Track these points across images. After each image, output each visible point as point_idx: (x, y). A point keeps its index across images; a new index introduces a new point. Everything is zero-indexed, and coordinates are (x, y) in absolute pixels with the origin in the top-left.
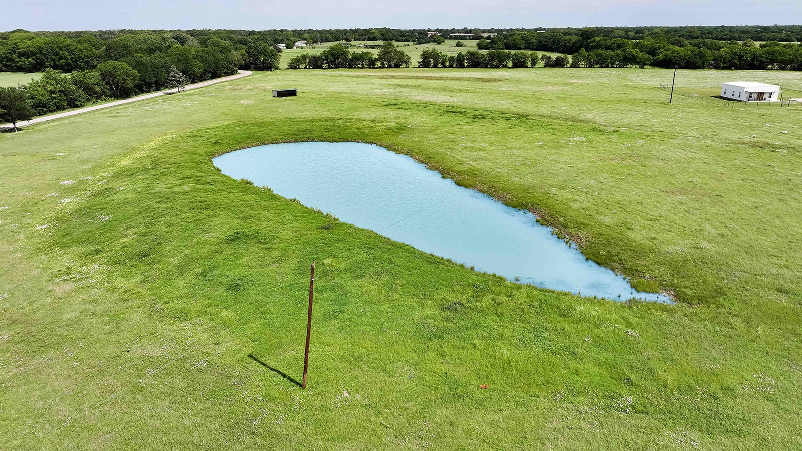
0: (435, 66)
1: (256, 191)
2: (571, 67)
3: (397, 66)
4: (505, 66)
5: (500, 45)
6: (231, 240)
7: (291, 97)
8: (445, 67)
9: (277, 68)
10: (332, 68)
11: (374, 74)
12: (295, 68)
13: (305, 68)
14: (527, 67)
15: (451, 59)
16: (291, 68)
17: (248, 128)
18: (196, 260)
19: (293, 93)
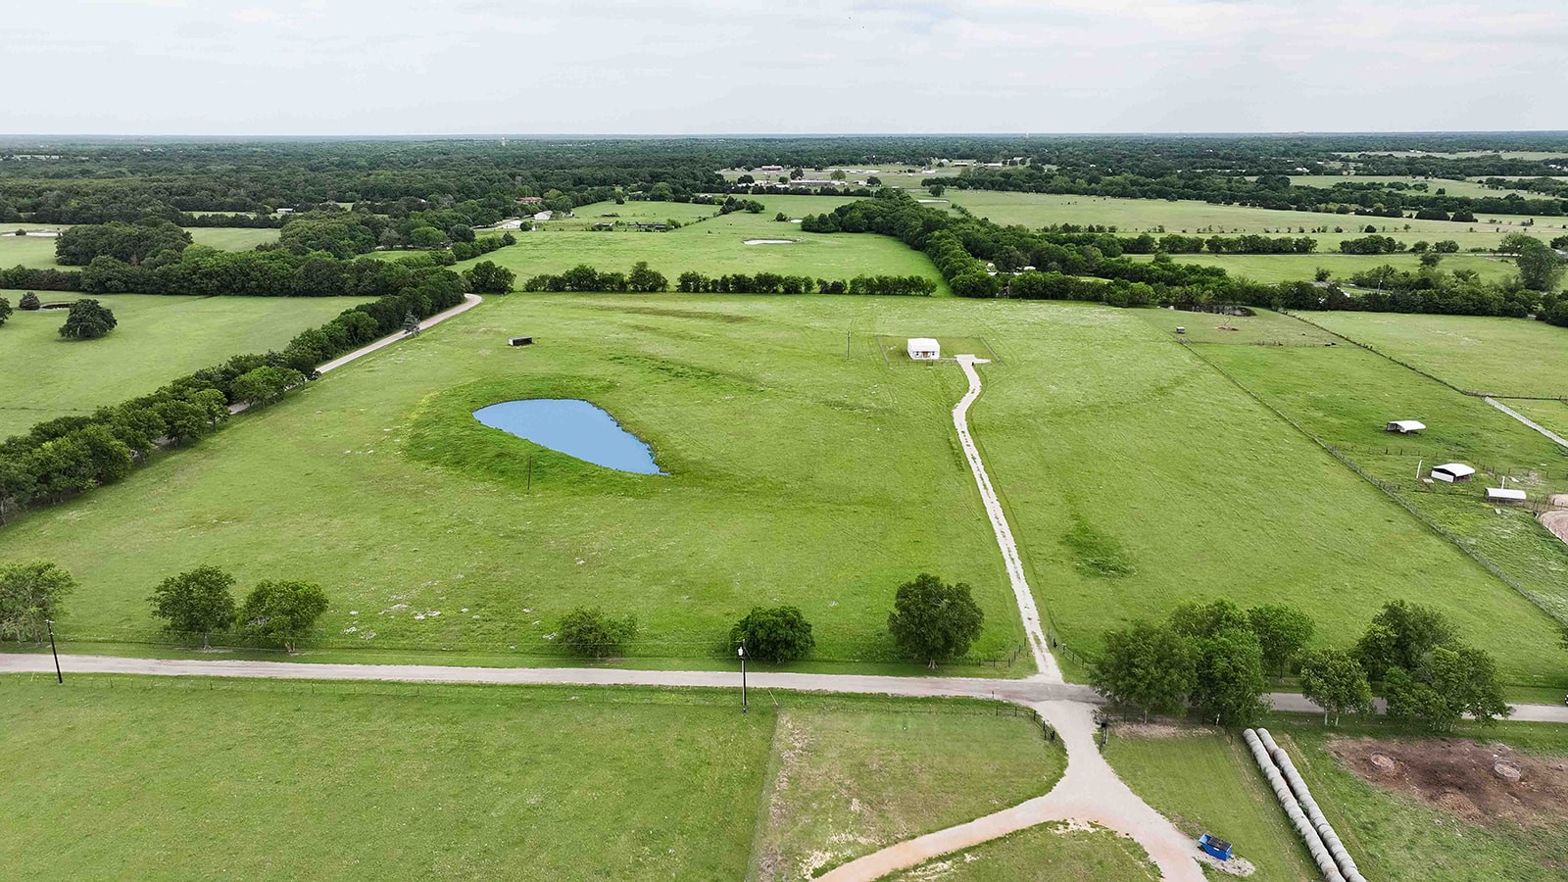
0: (696, 291)
1: (506, 435)
2: (850, 293)
3: (653, 290)
4: (776, 292)
5: (831, 227)
6: (498, 456)
7: (527, 346)
8: (708, 291)
9: (511, 291)
10: (576, 291)
11: (617, 304)
12: (533, 291)
13: (544, 290)
14: (800, 293)
15: (715, 282)
16: (528, 291)
17: (493, 388)
18: (484, 464)
19: (528, 341)
